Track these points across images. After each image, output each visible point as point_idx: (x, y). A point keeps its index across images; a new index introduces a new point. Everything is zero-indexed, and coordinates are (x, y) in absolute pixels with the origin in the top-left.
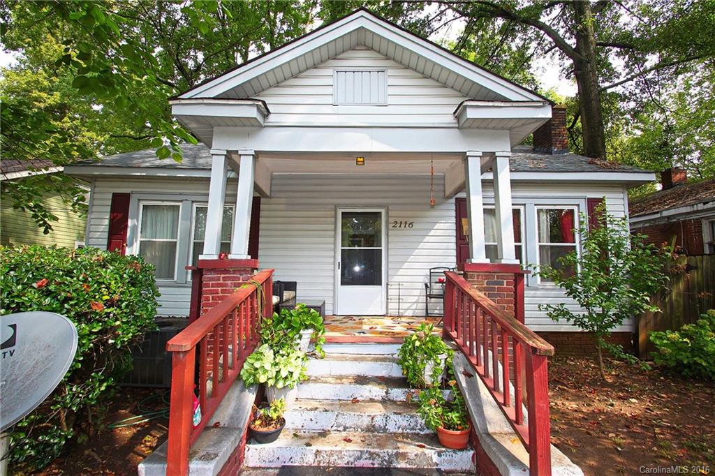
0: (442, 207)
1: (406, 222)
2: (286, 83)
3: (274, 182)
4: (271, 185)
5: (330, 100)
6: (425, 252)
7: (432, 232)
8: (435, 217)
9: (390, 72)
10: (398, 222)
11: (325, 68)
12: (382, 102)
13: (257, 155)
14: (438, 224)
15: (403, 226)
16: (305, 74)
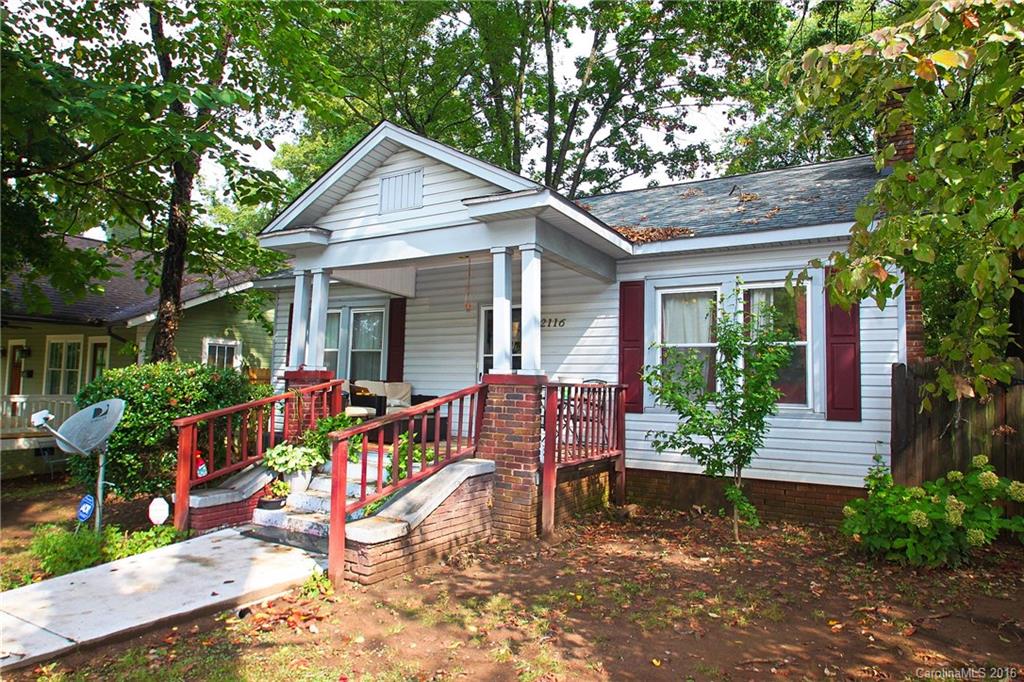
0: (602, 296)
1: (556, 320)
2: (345, 199)
3: (419, 279)
4: (416, 283)
5: (376, 210)
6: (581, 359)
7: (588, 332)
8: (590, 310)
9: (427, 171)
10: (548, 320)
11: (373, 177)
12: (417, 206)
13: (327, 272)
14: (596, 321)
15: (552, 324)
16: (359, 186)
